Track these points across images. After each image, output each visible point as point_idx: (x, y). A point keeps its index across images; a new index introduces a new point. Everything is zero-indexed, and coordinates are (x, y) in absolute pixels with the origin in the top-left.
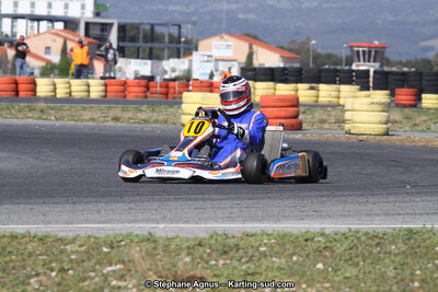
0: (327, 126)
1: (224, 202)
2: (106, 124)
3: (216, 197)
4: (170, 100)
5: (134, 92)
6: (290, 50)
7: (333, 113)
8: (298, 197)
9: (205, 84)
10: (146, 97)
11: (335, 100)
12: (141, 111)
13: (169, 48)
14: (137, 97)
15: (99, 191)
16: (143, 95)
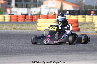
0: (89, 30)
1: (52, 56)
2: (11, 30)
3: (49, 54)
4: (33, 22)
5: (21, 19)
6: (76, 4)
7: (91, 26)
8: (78, 54)
9: (46, 16)
10: (25, 21)
11: (91, 21)
12: (23, 26)
13: (33, 4)
14: (22, 21)
15: (8, 53)
16: (24, 20)
